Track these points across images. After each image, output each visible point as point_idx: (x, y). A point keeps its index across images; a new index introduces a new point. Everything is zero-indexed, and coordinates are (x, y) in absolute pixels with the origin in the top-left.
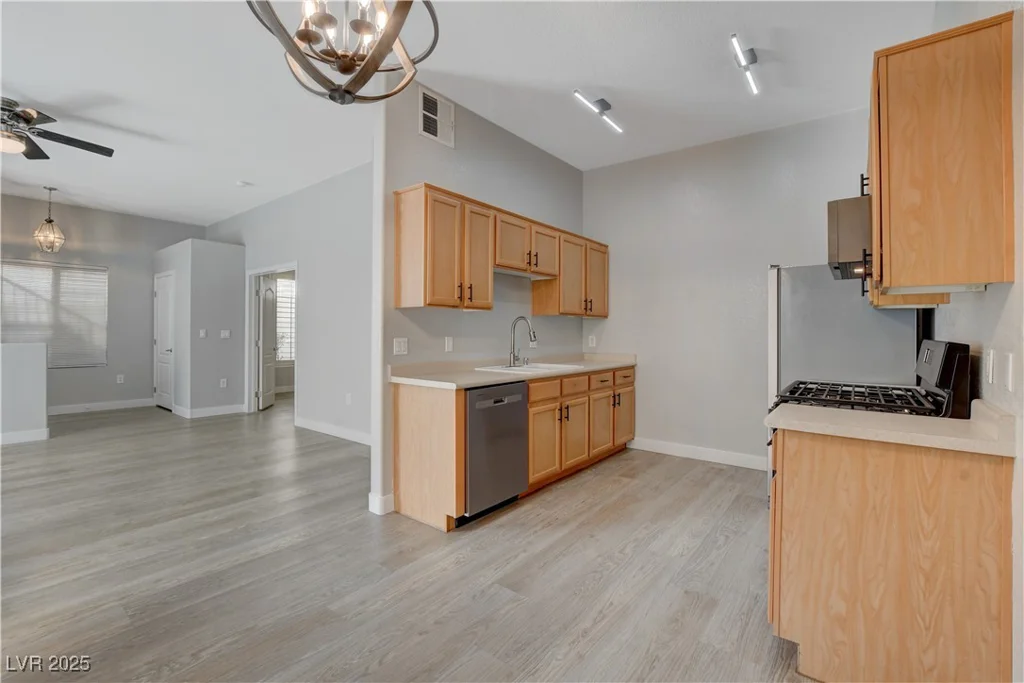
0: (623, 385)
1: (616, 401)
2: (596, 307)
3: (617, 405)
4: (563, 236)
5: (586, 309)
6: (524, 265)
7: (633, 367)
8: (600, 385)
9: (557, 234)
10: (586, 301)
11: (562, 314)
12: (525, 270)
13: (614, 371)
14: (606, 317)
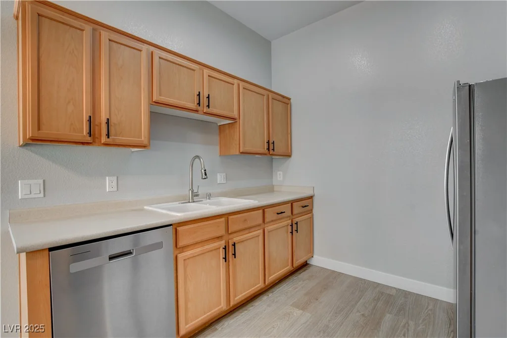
0: (301, 214)
1: (294, 228)
2: (279, 147)
3: (294, 232)
4: (241, 84)
5: (268, 149)
6: (193, 106)
7: (311, 197)
8: (275, 217)
9: (236, 81)
10: (268, 142)
11: (242, 153)
12: (197, 111)
13: (292, 203)
14: (289, 156)
